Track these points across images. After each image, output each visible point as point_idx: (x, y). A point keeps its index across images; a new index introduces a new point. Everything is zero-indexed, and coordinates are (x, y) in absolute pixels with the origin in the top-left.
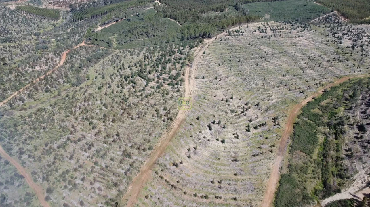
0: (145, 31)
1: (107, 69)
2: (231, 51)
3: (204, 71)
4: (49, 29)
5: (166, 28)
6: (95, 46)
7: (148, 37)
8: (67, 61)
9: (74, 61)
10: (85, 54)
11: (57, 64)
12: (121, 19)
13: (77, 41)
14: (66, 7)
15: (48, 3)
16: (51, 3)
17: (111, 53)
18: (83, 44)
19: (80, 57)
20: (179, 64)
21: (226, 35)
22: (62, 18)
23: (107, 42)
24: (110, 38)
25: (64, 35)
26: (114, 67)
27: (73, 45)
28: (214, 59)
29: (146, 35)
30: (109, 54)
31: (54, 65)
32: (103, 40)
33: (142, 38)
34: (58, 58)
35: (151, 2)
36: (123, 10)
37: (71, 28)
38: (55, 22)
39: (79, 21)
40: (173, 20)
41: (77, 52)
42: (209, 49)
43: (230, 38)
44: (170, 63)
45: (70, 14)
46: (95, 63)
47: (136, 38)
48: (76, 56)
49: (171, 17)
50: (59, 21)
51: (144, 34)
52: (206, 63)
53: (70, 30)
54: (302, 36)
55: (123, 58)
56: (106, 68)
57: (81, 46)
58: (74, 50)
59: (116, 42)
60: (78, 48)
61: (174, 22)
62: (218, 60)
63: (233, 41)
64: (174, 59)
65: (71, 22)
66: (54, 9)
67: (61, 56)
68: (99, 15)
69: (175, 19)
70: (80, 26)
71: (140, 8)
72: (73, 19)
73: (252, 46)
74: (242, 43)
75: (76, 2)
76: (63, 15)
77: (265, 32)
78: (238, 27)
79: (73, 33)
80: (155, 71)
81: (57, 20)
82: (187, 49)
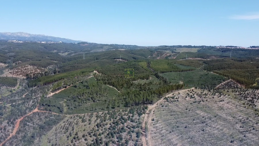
0: (91, 96)
1: (61, 139)
2: (174, 116)
3: (159, 140)
4: (6, 95)
5: (107, 93)
6: (47, 112)
7: (94, 102)
8: (20, 130)
9: (27, 129)
10: (38, 121)
11: (9, 134)
12: (69, 86)
13: (31, 107)
14: (23, 76)
15: (8, 72)
16: (11, 72)
17: (62, 119)
18: (36, 110)
19: (34, 124)
20: (134, 133)
21: (165, 102)
22: (19, 85)
23: (58, 107)
24: (61, 103)
25: (19, 100)
26: (68, 137)
27: (27, 111)
28: (163, 126)
29: (92, 100)
30: (61, 120)
31: (6, 135)
32: (54, 106)
33: (89, 103)
34: (11, 127)
35: (91, 72)
36: (70, 79)
37: (26, 94)
38: (13, 88)
39: (33, 87)
40: (111, 87)
41: (31, 119)
42: (155, 115)
43: (169, 104)
44: (124, 132)
45: (26, 81)
46: (48, 130)
47: (84, 102)
48: (29, 124)
49: (109, 84)
50: (16, 88)
51: (90, 99)
52: (158, 130)
53: (25, 96)
54: (223, 101)
55: (75, 125)
56: (59, 136)
57: (35, 112)
58: (28, 117)
59: (66, 107)
60: (32, 114)
61: (112, 88)
62: (167, 127)
63: (172, 106)
64: (126, 127)
65: (26, 88)
66: (12, 77)
67: (15, 124)
68: (50, 82)
69: (113, 86)
70: (34, 92)
71: (83, 76)
72: (28, 85)
73: (189, 111)
74: (180, 108)
75: (31, 72)
76: (20, 83)
77: (194, 98)
78: (172, 94)
79: (28, 98)
80: (111, 142)
81: (14, 87)
82: (136, 116)
